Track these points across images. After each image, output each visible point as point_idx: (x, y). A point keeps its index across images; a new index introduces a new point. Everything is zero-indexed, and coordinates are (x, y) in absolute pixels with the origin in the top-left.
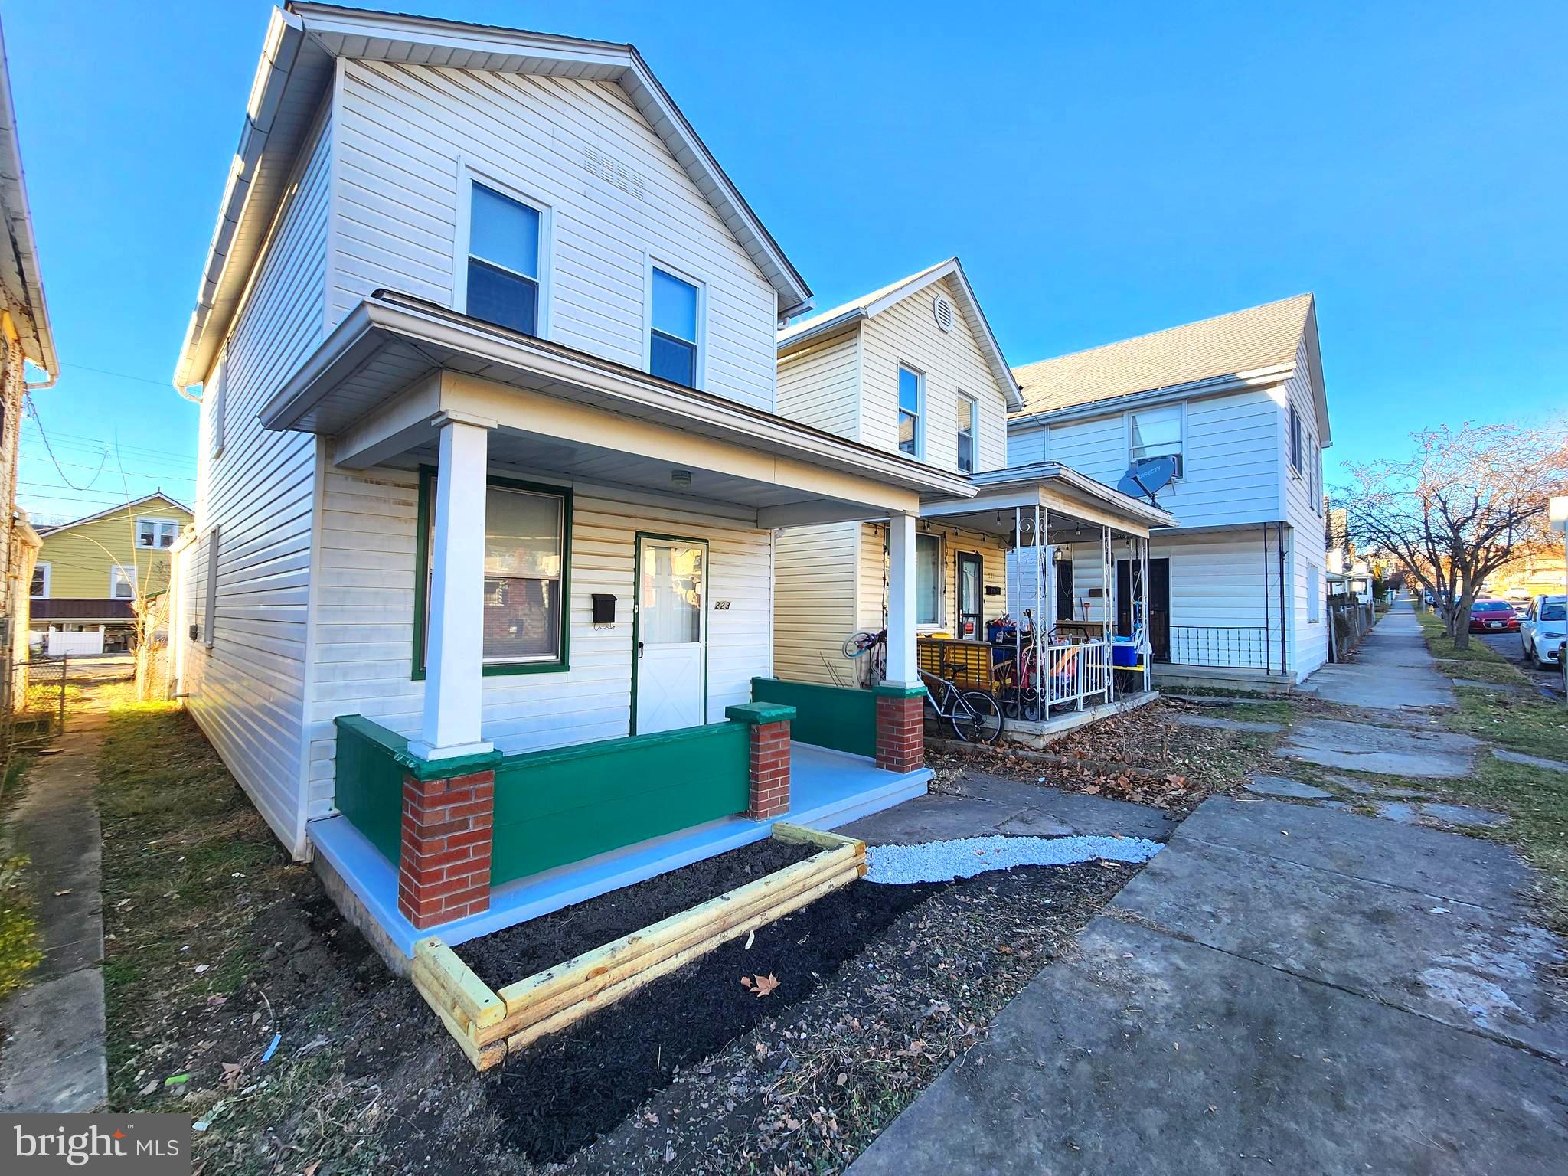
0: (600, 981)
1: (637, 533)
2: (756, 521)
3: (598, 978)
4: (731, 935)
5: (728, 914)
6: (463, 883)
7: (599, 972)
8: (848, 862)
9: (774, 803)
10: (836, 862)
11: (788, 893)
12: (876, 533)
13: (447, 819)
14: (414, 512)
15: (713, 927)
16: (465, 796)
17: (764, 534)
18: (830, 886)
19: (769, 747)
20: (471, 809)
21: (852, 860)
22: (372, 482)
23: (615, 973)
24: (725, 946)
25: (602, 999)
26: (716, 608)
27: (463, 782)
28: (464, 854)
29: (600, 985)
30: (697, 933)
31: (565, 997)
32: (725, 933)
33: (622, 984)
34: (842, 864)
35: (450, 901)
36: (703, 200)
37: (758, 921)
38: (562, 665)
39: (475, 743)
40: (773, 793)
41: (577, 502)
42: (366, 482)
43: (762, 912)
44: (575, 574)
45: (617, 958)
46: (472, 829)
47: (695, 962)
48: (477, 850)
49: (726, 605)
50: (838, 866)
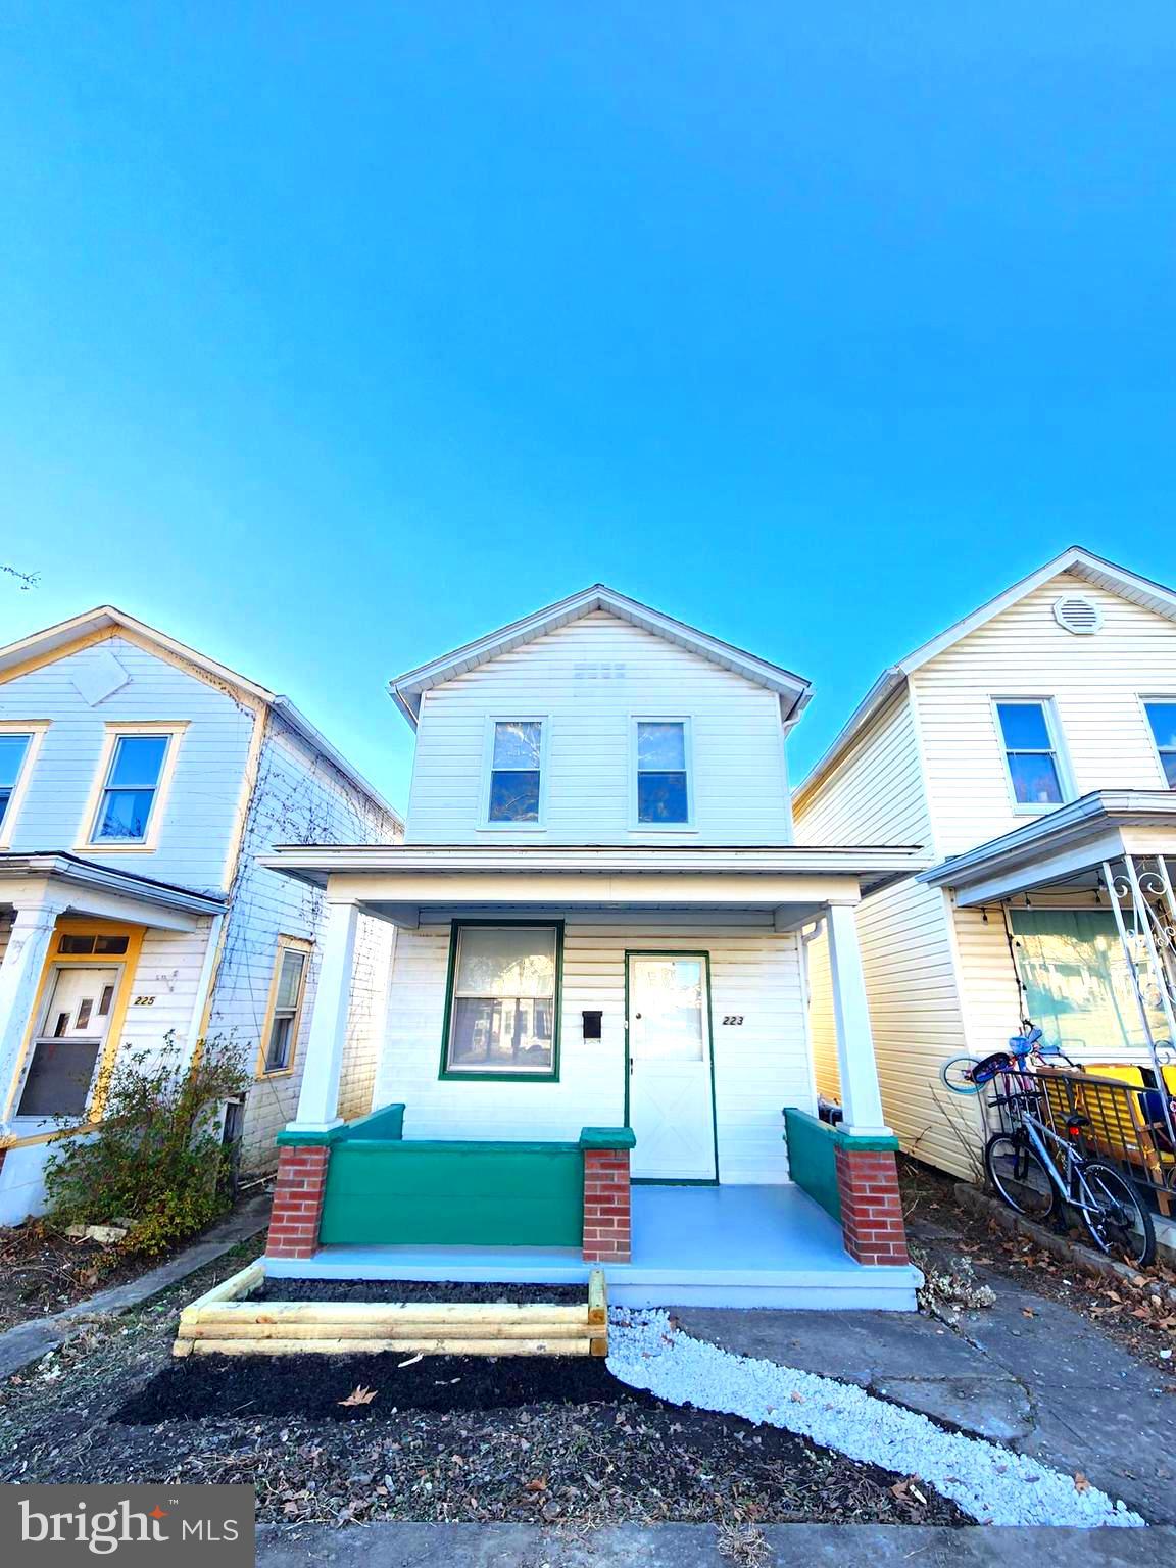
0: (268, 1329)
1: (626, 951)
2: (773, 925)
3: (267, 1326)
4: (400, 1346)
5: (397, 1322)
6: (294, 1230)
7: (267, 1320)
8: (574, 1327)
10: (553, 1320)
12: (985, 918)
13: (291, 1177)
14: (447, 953)
15: (379, 1329)
16: (303, 1162)
17: (787, 938)
18: (541, 1347)
19: (597, 1177)
20: (308, 1174)
21: (580, 1327)
23: (281, 1328)
24: (385, 1354)
25: (266, 1347)
26: (724, 1023)
27: (304, 1151)
28: (297, 1207)
29: (267, 1334)
30: (362, 1328)
31: (240, 1329)
32: (393, 1342)
33: (285, 1342)
34: (564, 1326)
35: (288, 1242)
37: (431, 1346)
38: (554, 1077)
39: (319, 1123)
41: (568, 930)
42: (420, 936)
43: (441, 1338)
44: (566, 993)
45: (284, 1315)
46: (306, 1189)
47: (353, 1356)
48: (308, 1208)
49: (738, 1020)
50: (557, 1326)
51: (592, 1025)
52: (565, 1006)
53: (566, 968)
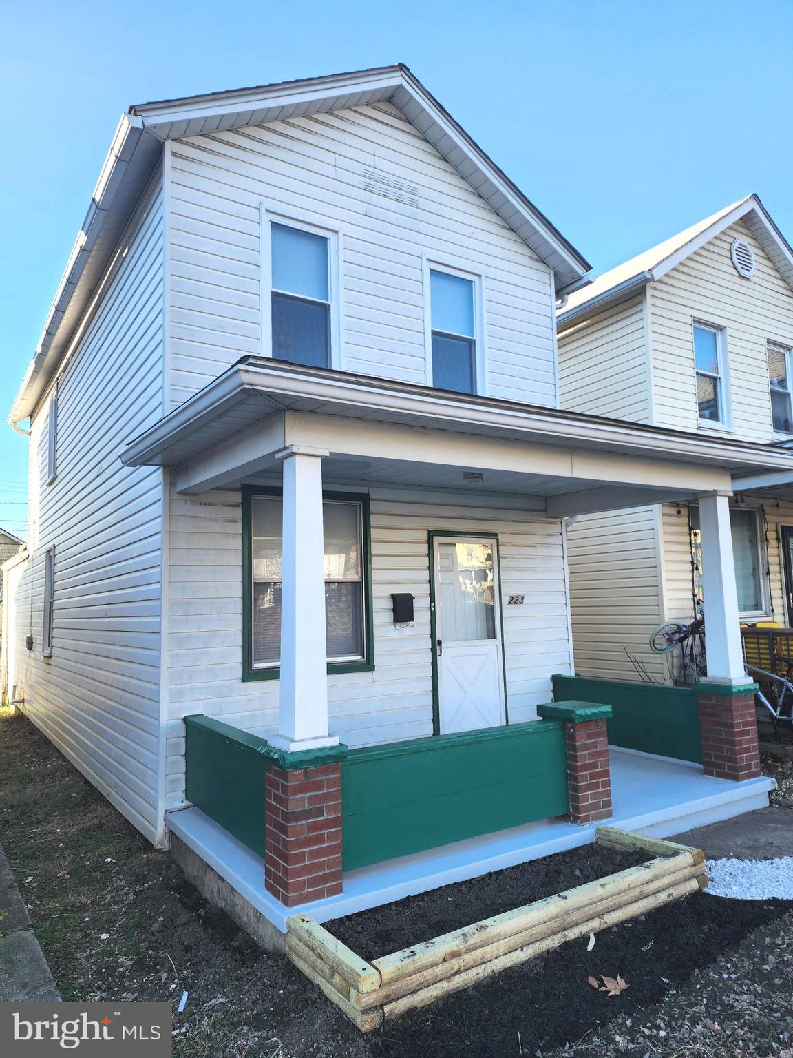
0: (455, 964)
1: (429, 532)
2: (545, 511)
3: (454, 961)
4: (572, 934)
5: (567, 913)
6: (320, 866)
7: (455, 955)
8: (687, 871)
9: (595, 806)
10: (673, 869)
11: (625, 898)
12: (679, 512)
13: (306, 807)
14: (239, 527)
15: (553, 924)
16: (319, 786)
17: (554, 523)
18: (669, 896)
19: (586, 747)
20: (325, 798)
21: (690, 870)
22: (205, 504)
23: (468, 958)
24: (566, 945)
25: (459, 981)
26: (510, 603)
27: (317, 772)
28: (319, 839)
29: (456, 968)
30: (539, 929)
31: (428, 975)
32: (566, 933)
33: (474, 971)
34: (681, 872)
35: (312, 882)
36: (474, 194)
37: (596, 924)
38: (368, 665)
39: (323, 737)
40: (594, 796)
41: (374, 507)
42: (201, 504)
43: (600, 915)
44: (376, 576)
45: (469, 943)
46: (325, 817)
47: (538, 957)
48: (332, 836)
49: (520, 600)
50: (676, 874)
51: (402, 609)
52: (376, 590)
53: (375, 548)
